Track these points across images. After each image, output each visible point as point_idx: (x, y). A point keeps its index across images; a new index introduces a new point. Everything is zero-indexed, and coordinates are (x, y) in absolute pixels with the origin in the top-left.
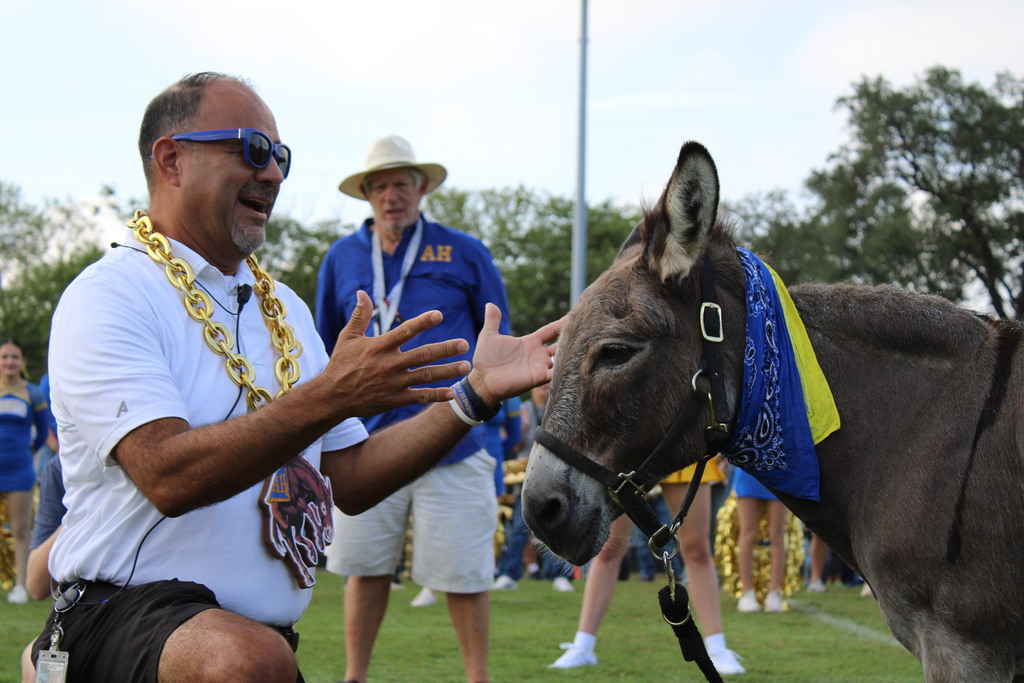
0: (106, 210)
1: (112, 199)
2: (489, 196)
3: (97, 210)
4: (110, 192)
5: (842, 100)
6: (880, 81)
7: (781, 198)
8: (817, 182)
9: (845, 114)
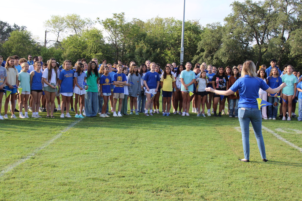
0: (97, 22)
1: (99, 20)
2: (166, 19)
3: (96, 22)
4: (99, 19)
5: (231, 4)
6: (238, 2)
7: (219, 24)
8: (226, 19)
9: (232, 7)
